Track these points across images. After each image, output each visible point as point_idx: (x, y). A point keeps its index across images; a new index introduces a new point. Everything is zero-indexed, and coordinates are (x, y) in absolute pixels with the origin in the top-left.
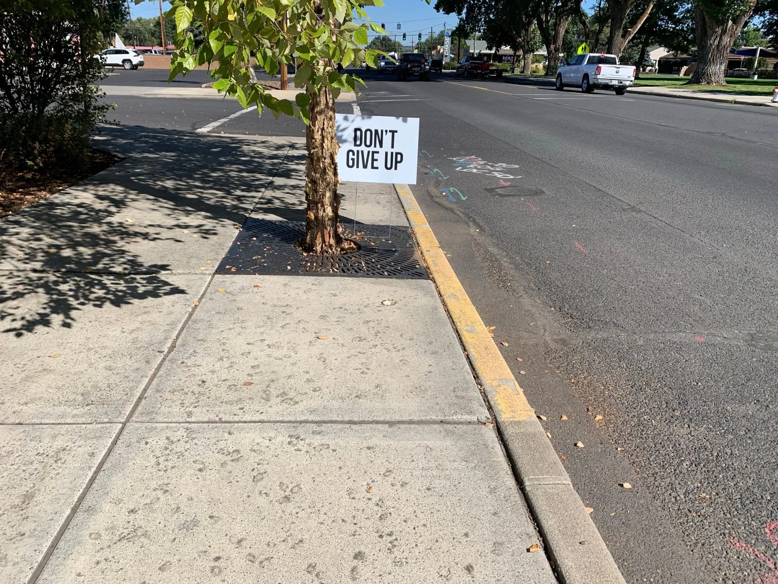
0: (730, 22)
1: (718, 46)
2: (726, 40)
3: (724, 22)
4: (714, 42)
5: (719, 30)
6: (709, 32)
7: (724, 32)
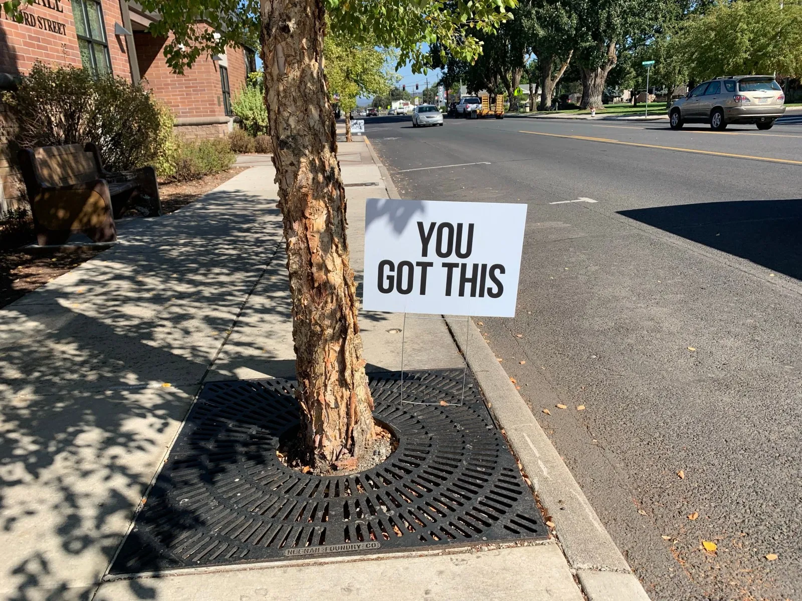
0: (599, 70)
1: (594, 85)
2: (598, 80)
3: (595, 70)
4: (591, 82)
5: (593, 75)
6: (588, 77)
7: (596, 76)
